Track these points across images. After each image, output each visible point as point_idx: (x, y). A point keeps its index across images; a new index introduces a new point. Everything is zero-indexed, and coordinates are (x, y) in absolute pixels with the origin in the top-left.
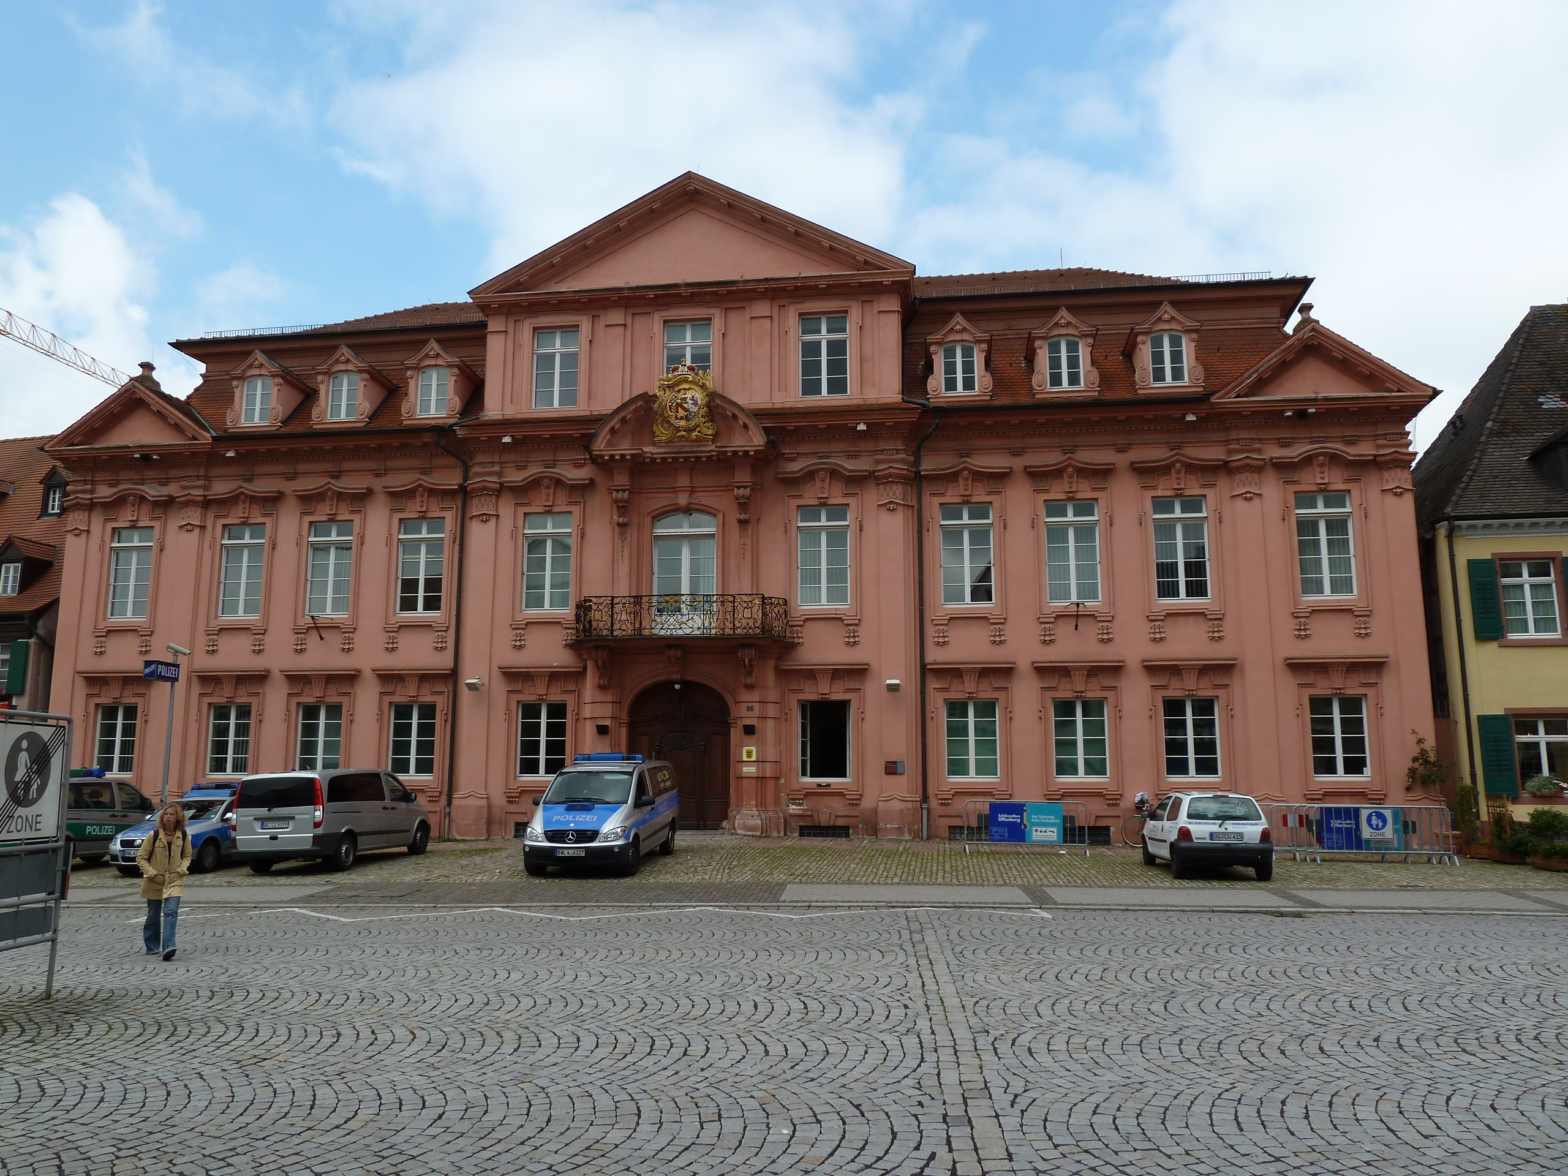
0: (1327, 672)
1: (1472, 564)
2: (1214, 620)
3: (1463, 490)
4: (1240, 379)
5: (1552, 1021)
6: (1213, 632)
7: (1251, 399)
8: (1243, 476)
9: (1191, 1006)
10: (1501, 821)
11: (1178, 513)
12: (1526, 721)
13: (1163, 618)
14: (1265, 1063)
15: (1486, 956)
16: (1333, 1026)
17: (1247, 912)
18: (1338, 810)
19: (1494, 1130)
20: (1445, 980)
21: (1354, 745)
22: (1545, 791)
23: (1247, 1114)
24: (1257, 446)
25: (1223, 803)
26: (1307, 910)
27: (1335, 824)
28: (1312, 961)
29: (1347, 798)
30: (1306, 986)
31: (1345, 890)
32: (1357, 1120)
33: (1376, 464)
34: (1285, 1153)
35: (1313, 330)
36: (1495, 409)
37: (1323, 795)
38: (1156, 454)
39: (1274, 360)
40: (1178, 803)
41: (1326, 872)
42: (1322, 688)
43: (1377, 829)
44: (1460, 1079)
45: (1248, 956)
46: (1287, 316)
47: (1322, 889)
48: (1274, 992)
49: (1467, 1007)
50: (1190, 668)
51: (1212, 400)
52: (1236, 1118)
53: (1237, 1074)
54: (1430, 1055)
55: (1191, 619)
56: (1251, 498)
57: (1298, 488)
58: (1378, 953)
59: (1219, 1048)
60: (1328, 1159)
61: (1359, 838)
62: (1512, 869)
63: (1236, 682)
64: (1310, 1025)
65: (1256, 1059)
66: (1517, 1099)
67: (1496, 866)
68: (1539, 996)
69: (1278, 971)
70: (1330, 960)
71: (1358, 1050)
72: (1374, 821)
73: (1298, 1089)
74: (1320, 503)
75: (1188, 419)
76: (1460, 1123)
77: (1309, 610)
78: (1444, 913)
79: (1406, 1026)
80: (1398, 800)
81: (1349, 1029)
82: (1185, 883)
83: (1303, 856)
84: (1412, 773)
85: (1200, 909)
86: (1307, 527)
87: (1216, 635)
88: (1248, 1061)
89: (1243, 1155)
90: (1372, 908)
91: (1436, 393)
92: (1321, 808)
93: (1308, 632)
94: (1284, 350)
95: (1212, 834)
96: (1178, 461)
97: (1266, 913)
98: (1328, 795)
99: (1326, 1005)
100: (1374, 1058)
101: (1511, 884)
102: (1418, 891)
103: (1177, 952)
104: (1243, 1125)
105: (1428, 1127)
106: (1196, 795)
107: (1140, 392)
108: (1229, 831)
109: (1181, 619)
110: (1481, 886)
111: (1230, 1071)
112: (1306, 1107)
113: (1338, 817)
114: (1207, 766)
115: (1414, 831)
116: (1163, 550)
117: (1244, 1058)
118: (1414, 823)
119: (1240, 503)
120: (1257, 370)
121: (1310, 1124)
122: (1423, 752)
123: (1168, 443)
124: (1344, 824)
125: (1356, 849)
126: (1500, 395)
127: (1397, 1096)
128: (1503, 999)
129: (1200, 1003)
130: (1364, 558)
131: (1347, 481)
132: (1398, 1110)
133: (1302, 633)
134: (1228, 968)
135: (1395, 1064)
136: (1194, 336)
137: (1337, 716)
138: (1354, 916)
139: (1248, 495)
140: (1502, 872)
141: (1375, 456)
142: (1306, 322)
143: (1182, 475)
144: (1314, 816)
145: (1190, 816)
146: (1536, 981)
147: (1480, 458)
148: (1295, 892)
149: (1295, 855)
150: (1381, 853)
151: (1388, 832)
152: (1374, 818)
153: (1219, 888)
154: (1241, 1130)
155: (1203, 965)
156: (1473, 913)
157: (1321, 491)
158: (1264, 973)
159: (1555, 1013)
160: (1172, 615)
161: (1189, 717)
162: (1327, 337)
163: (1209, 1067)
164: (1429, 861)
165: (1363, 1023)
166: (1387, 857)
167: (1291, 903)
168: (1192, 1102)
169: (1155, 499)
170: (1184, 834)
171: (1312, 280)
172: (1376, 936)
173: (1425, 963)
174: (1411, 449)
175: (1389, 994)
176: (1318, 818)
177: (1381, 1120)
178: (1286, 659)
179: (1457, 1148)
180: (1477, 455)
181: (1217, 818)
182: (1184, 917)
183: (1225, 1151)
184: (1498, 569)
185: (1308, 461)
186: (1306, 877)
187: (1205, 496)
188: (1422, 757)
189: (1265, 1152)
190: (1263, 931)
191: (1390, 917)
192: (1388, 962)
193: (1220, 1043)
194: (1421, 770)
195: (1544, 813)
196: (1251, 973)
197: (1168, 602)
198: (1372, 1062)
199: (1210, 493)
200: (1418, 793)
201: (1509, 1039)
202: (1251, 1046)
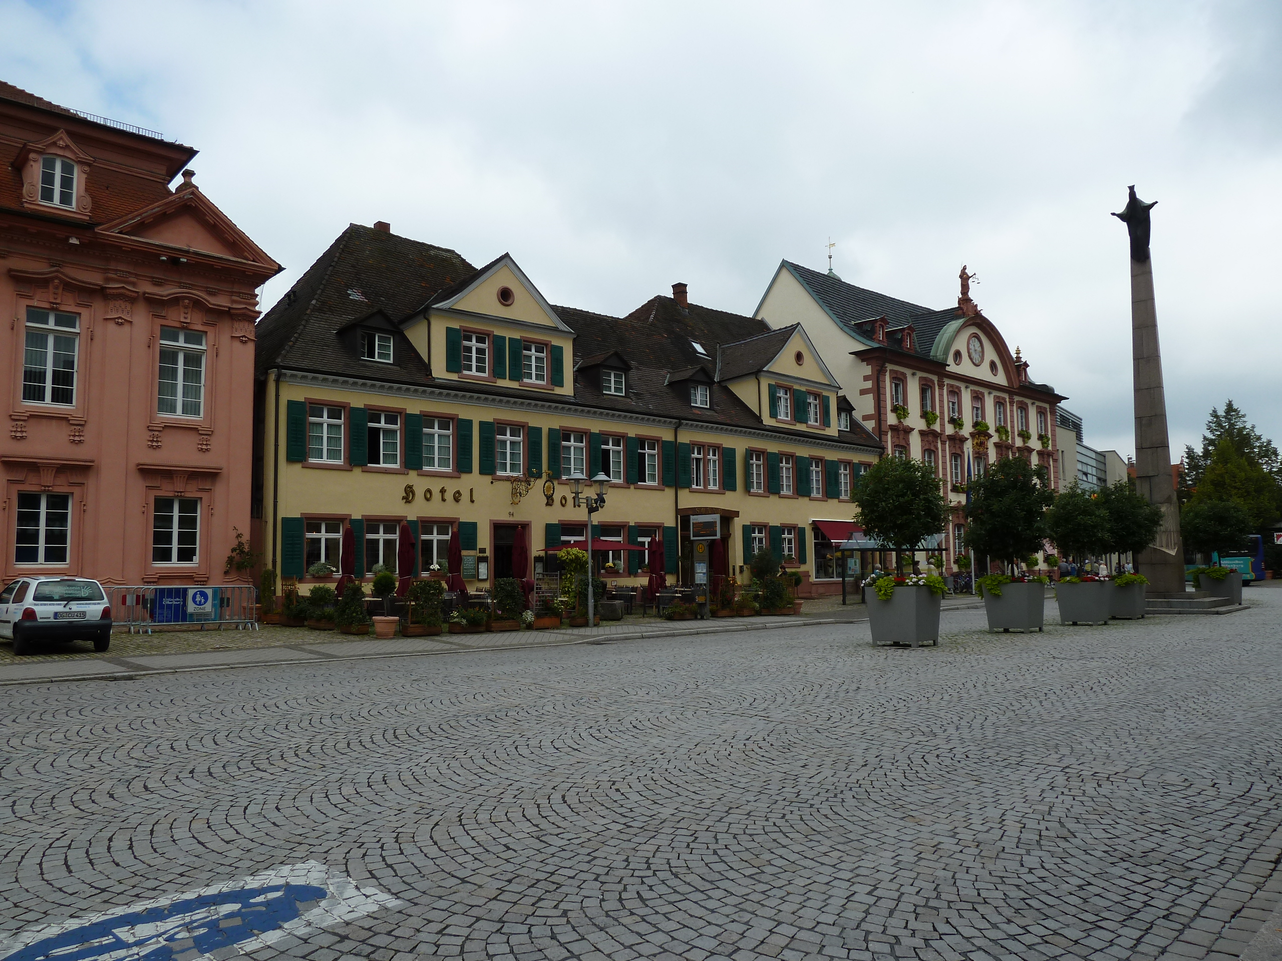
0: (172, 478)
1: (291, 404)
2: (76, 425)
3: (291, 347)
4: (124, 218)
5: (319, 737)
6: (74, 436)
7: (133, 238)
8: (118, 303)
9: (26, 769)
10: (290, 595)
11: (51, 325)
12: (313, 522)
13: (26, 418)
14: (94, 808)
15: (275, 696)
16: (157, 766)
17: (84, 679)
18: (170, 590)
19: (278, 826)
20: (245, 716)
21: (188, 538)
22: (321, 574)
23: (76, 857)
24: (133, 279)
25: (69, 586)
26: (138, 673)
27: (167, 601)
28: (140, 715)
29: (177, 581)
30: (135, 737)
31: (171, 654)
32: (174, 841)
33: (229, 315)
34: (111, 883)
35: (193, 193)
36: (319, 292)
37: (158, 579)
38: (35, 266)
39: (157, 210)
40: (25, 587)
41: (156, 641)
42: (166, 491)
43: (200, 604)
44: (255, 792)
45: (84, 718)
46: (172, 176)
47: (151, 655)
48: (107, 745)
49: (260, 735)
50: (48, 466)
51: (96, 230)
52: (66, 863)
53: (68, 823)
54: (233, 777)
55: (54, 422)
56: (122, 324)
57: (164, 322)
58: (195, 703)
59: (52, 803)
60: (148, 879)
61: (184, 612)
62: (294, 630)
63: (91, 482)
64: (137, 769)
65: (89, 807)
66: (294, 799)
67: (283, 628)
68: (311, 720)
69: (110, 727)
70: (156, 713)
71: (177, 783)
72: (198, 599)
73: (124, 825)
74: (182, 338)
75: (71, 241)
76: (253, 826)
77: (163, 425)
78: (246, 666)
79: (215, 758)
80: (217, 582)
81: (169, 767)
82: (25, 659)
83: (137, 629)
84: (230, 560)
85: (40, 680)
86: (168, 356)
87: (77, 438)
88: (80, 809)
89: (71, 895)
90: (192, 667)
91: (280, 269)
92: (156, 589)
93: (159, 444)
94: (166, 204)
95: (56, 615)
96: (57, 277)
97: (102, 679)
98: (163, 578)
99: (151, 751)
100: (190, 787)
101: (293, 641)
102: (227, 651)
103: (14, 721)
104: (72, 868)
105: (229, 834)
106: (43, 579)
107: (26, 205)
108: (73, 610)
109: (44, 421)
110: (273, 644)
111: (62, 821)
112: (131, 839)
113: (170, 596)
114: (57, 554)
115: (228, 606)
116: (31, 357)
117: (76, 807)
118: (228, 599)
119: (111, 326)
120: (140, 215)
121: (133, 853)
122: (240, 544)
123: (49, 259)
124: (174, 602)
125: (182, 621)
126: (324, 282)
127: (206, 814)
128: (287, 725)
129: (35, 764)
130: (212, 389)
131: (205, 324)
132: (207, 825)
133: (154, 444)
134: (64, 729)
135: (206, 789)
136: (87, 168)
137: (176, 514)
138: (177, 675)
139: (120, 321)
140: (287, 633)
141: (230, 308)
142: (188, 185)
143: (60, 291)
144: (149, 596)
145: (35, 599)
146: (308, 710)
147: (305, 326)
148: (129, 660)
149: (130, 629)
150: (201, 624)
151: (208, 607)
152: (198, 596)
153: (59, 661)
154: (70, 872)
155: (39, 731)
156: (267, 665)
157: (183, 328)
158: (98, 731)
159: (321, 731)
160: (35, 417)
161: (43, 510)
162: (204, 203)
163: (40, 822)
164: (237, 628)
165: (182, 760)
166: (206, 627)
167: (123, 669)
168: (23, 857)
169: (29, 308)
170: (29, 614)
171: (197, 152)
172: (194, 689)
173: (231, 706)
174: (257, 308)
175: (202, 734)
176: (153, 596)
177: (194, 837)
178: (138, 465)
179: (251, 845)
180: (303, 323)
181: (62, 599)
182: (23, 690)
183: (54, 894)
184: (308, 409)
185: (175, 301)
186: (138, 647)
187: (80, 314)
188: (239, 548)
189: (92, 887)
190: (98, 695)
191: (205, 672)
192: (204, 709)
193: (54, 797)
194: (237, 558)
195: (320, 589)
196: (85, 733)
197: (33, 405)
198: (187, 791)
199: (84, 312)
200: (233, 576)
201: (290, 756)
202: (84, 795)
